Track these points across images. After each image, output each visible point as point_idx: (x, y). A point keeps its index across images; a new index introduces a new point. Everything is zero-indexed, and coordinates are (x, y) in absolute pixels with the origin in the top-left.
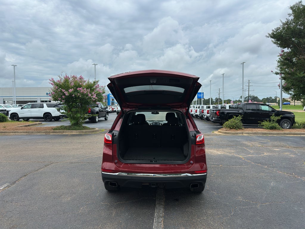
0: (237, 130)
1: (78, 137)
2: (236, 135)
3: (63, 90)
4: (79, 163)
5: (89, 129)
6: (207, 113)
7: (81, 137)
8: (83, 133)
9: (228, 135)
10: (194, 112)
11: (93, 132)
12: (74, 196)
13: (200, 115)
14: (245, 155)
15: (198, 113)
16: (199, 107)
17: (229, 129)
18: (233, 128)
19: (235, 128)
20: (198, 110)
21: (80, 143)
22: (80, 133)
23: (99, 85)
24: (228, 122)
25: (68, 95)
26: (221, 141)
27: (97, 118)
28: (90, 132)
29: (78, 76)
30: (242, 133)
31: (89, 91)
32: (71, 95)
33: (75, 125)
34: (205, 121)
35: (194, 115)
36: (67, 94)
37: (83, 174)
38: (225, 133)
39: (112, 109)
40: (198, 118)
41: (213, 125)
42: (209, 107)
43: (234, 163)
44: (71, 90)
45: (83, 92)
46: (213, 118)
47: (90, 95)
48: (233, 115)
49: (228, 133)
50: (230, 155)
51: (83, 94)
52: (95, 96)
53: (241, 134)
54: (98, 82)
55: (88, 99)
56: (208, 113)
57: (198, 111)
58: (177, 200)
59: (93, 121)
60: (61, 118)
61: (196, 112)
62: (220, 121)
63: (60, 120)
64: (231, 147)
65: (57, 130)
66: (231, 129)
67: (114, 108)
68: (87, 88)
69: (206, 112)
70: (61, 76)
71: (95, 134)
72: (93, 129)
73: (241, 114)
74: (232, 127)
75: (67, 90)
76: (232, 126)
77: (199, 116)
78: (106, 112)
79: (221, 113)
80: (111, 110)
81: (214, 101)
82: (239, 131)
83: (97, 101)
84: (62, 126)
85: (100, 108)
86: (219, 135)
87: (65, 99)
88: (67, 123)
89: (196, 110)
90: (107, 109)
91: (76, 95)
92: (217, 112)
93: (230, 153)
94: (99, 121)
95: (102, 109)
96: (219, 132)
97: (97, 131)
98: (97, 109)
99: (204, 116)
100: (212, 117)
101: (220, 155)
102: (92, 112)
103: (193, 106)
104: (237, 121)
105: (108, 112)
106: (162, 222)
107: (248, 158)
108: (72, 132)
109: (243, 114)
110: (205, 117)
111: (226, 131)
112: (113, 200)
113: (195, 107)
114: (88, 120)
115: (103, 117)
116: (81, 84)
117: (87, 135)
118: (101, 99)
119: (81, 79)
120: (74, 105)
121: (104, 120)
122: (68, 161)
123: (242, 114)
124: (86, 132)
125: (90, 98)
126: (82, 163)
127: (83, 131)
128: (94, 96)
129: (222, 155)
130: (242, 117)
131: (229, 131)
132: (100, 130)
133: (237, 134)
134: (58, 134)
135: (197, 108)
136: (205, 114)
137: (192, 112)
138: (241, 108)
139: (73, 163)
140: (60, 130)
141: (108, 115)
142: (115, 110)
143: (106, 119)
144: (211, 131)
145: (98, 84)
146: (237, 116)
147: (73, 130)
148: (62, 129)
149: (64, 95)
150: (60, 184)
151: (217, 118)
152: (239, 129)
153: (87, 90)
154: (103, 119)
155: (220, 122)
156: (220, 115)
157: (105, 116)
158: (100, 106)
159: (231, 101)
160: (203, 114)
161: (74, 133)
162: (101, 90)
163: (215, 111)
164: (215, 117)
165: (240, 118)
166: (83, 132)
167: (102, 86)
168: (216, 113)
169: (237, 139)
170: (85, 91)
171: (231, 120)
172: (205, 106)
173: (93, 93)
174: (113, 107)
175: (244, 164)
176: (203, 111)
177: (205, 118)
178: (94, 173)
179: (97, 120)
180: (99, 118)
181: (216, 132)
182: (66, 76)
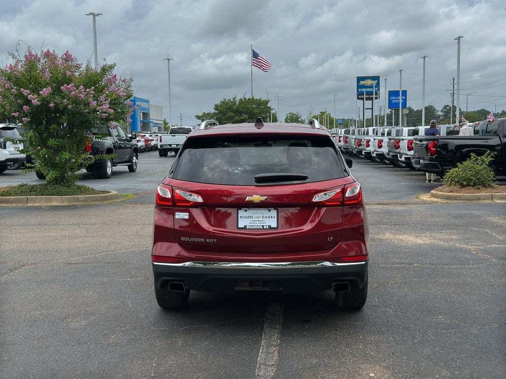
0: (478, 189)
1: (69, 213)
2: (475, 202)
3: (25, 92)
4: (88, 263)
5: (93, 191)
6: (408, 147)
7: (76, 212)
8: (80, 203)
9: (456, 202)
10: (374, 146)
11: (105, 199)
12: (93, 318)
13: (388, 154)
14: (482, 246)
15: (385, 150)
16: (389, 134)
17: (457, 187)
18: (469, 186)
19: (475, 184)
20: (386, 139)
21: (78, 224)
22: (71, 204)
23: (115, 75)
24: (457, 169)
25: (39, 103)
26: (432, 216)
27: (109, 164)
28: (97, 200)
29: (60, 54)
30: (492, 198)
31: (92, 92)
32: (45, 102)
33: (56, 183)
34: (401, 171)
35: (374, 155)
36: (36, 101)
37: (102, 283)
38: (448, 198)
39: (147, 141)
40: (385, 164)
41: (421, 180)
42: (416, 133)
43: (448, 261)
44: (46, 91)
45: (76, 97)
46: (421, 161)
47: (94, 103)
48: (470, 151)
49: (455, 198)
50: (446, 245)
51: (76, 101)
52: (106, 107)
53: (488, 199)
54: (112, 67)
55: (89, 113)
56: (410, 149)
57: (385, 144)
58: (307, 321)
59: (97, 172)
60: (9, 167)
61: (380, 147)
62: (438, 168)
63: (6, 172)
64: (453, 229)
65: (10, 195)
66: (463, 186)
67: (150, 138)
68: (86, 86)
69: (404, 145)
70: (16, 54)
71: (110, 204)
72: (104, 192)
73: (492, 148)
74: (465, 183)
75: (35, 91)
76: (465, 180)
77: (386, 158)
78: (131, 148)
79: (439, 147)
80: (143, 144)
81: (439, 116)
82: (484, 193)
83: (112, 120)
84: (22, 186)
85: (116, 140)
86: (433, 202)
87: (30, 114)
88: (30, 178)
89: (380, 142)
90: (134, 142)
91: (59, 102)
92: (430, 144)
93: (446, 241)
94: (114, 174)
95: (119, 142)
96: (434, 196)
97: (115, 198)
98: (108, 142)
99: (401, 157)
100: (419, 158)
101: (420, 245)
102: (95, 150)
103: (374, 130)
104: (479, 168)
105: (137, 151)
106: (276, 353)
107: (485, 252)
108: (51, 200)
109: (500, 147)
110: (403, 159)
111: (451, 192)
112: (176, 323)
113: (379, 134)
114: (84, 171)
115: (123, 163)
116: (68, 73)
117: (91, 206)
118: (123, 113)
119: (68, 60)
120: (54, 129)
121: (128, 170)
122: (60, 261)
123: (496, 148)
124: (86, 200)
125: (95, 111)
126: (94, 262)
127: (78, 198)
128: (104, 107)
129: (425, 244)
130: (492, 157)
131: (457, 191)
132: (122, 196)
133: (479, 199)
134: (14, 205)
135: (383, 134)
136: (401, 152)
137: (368, 146)
138: (496, 133)
139: (72, 264)
140: (17, 194)
141: (137, 158)
142: (153, 143)
143: (132, 169)
144: (413, 194)
145: (114, 73)
146: (480, 153)
147: (51, 195)
148: (23, 193)
149: (28, 102)
150: (55, 301)
151: (431, 160)
152: (486, 187)
153: (88, 90)
154: (124, 168)
155: (437, 170)
156: (437, 151)
157: (130, 161)
158: (114, 132)
159: (489, 113)
160: (397, 151)
161: (54, 204)
162: (122, 89)
163: (425, 143)
164: (426, 158)
165: (487, 158)
166: (78, 200)
167: (123, 79)
168: (427, 145)
169: (475, 212)
170: (82, 93)
171: (465, 163)
172: (406, 130)
173: (102, 98)
174: (147, 136)
175: (471, 262)
176: (398, 143)
177: (402, 162)
178: (127, 281)
179: (109, 171)
180: (114, 164)
181: (425, 197)
182: (30, 53)
